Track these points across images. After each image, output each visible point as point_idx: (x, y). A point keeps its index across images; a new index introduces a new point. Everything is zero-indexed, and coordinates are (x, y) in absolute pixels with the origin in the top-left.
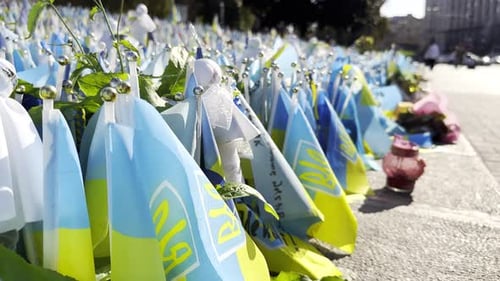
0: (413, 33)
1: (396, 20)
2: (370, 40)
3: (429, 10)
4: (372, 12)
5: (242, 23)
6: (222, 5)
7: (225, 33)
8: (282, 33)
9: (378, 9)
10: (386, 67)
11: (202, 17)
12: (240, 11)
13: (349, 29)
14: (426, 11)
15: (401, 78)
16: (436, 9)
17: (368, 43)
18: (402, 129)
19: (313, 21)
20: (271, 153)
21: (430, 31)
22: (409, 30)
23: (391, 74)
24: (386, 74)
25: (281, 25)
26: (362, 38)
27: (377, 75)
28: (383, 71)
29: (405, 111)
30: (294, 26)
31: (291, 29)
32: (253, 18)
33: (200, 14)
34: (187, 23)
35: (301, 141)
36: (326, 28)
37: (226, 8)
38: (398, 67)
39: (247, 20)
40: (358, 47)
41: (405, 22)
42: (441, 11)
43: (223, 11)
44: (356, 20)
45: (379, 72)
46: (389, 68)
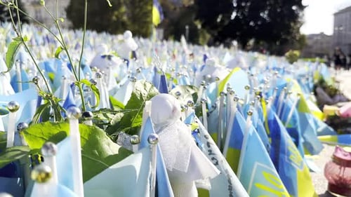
0: (325, 46)
1: (312, 36)
2: (297, 53)
3: (336, 29)
4: (294, 31)
5: (201, 40)
6: (187, 27)
7: (189, 48)
8: (228, 46)
9: (298, 29)
10: (312, 76)
11: (173, 37)
12: (199, 32)
13: (278, 43)
14: (335, 30)
15: (324, 84)
16: (341, 29)
17: (295, 55)
18: (332, 129)
19: (251, 38)
20: (229, 181)
21: (338, 44)
22: (322, 43)
23: (316, 81)
24: (313, 81)
25: (228, 40)
26: (290, 51)
27: (307, 82)
28: (310, 79)
29: (332, 114)
30: (238, 41)
31: (235, 43)
32: (208, 36)
33: (171, 34)
34: (162, 41)
35: (257, 164)
36: (261, 43)
37: (190, 30)
38: (321, 75)
39: (204, 38)
40: (288, 58)
41: (319, 38)
42: (345, 30)
43: (187, 32)
44: (283, 37)
45: (308, 79)
46: (315, 75)
